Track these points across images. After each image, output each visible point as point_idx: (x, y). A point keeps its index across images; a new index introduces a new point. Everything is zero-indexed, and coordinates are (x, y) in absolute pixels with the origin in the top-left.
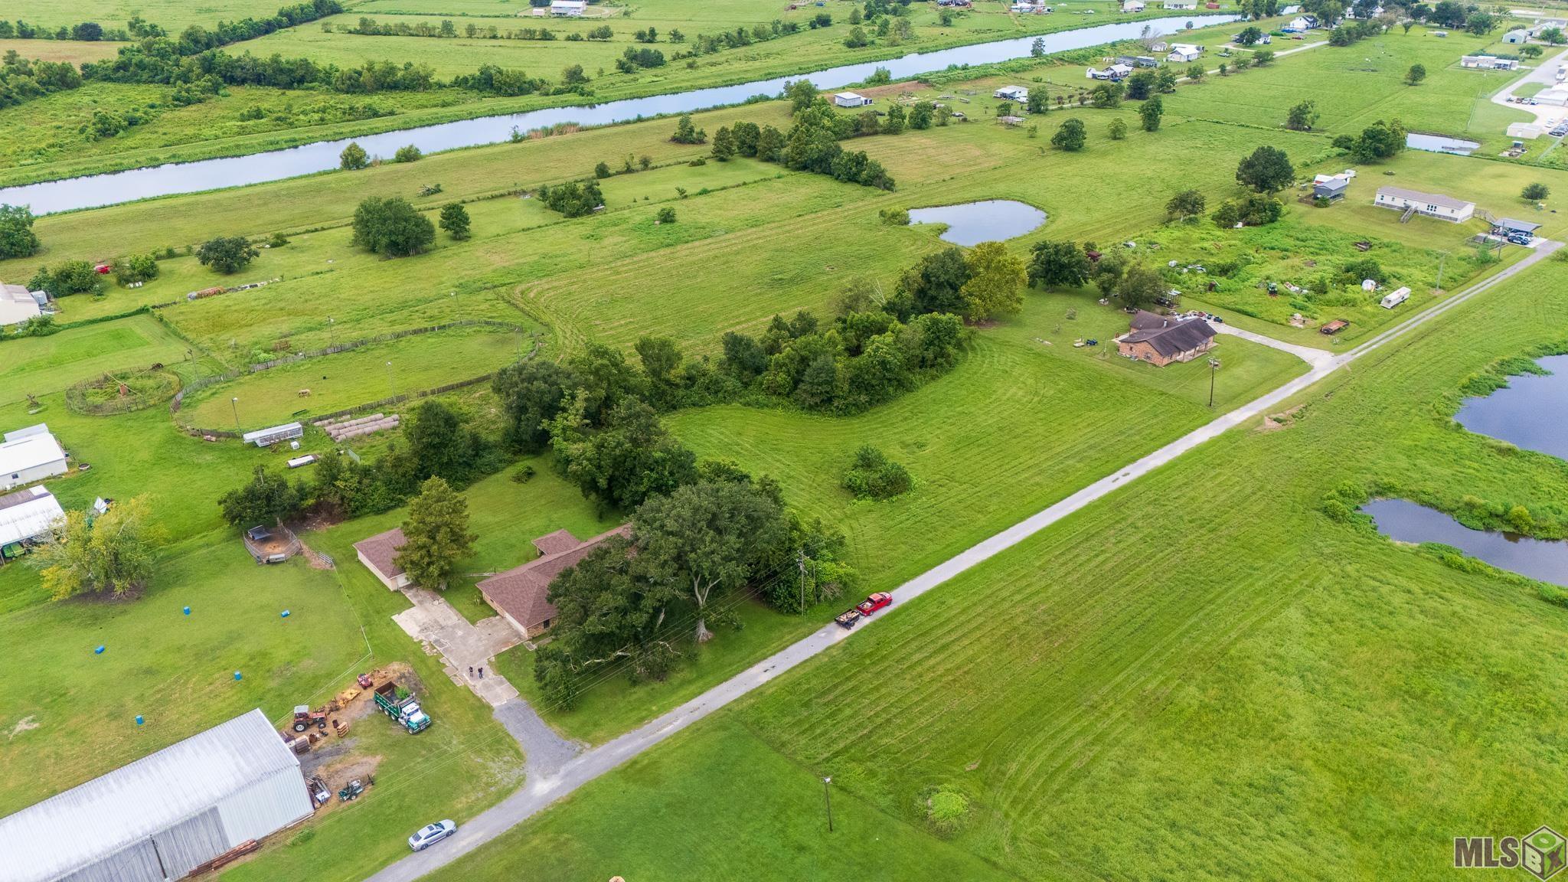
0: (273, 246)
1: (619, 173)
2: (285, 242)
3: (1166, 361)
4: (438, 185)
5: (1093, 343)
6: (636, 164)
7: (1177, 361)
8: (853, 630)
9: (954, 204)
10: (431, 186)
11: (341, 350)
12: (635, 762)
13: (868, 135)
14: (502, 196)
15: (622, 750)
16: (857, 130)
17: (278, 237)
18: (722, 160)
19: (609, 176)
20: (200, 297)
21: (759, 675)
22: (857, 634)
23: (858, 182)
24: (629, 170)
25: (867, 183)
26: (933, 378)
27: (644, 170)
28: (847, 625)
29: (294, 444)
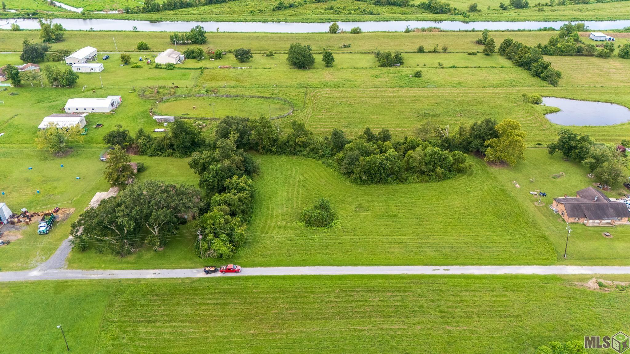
0: (267, 56)
1: (429, 52)
2: (272, 55)
3: (572, 220)
4: (350, 44)
5: (544, 195)
6: (440, 49)
7: (584, 224)
8: (209, 276)
9: (583, 100)
10: (347, 44)
11: (229, 97)
12: (66, 282)
13: (586, 55)
14: (369, 53)
15: (71, 275)
16: (578, 52)
17: (270, 52)
18: (486, 55)
19: (424, 52)
20: (221, 68)
21: (149, 274)
22: (208, 278)
23: (540, 77)
24: (435, 52)
25: (544, 79)
26: (423, 181)
27: (443, 53)
28: (207, 272)
29: (165, 124)
